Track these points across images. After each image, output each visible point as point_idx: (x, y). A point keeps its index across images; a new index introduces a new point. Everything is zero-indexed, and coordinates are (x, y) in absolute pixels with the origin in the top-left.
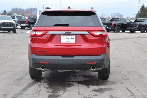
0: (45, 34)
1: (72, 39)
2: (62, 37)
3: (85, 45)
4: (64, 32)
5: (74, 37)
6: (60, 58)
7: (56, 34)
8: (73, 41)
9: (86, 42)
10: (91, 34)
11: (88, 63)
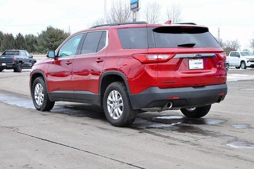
0: (172, 58)
1: (200, 63)
2: (190, 61)
3: (214, 71)
5: (202, 61)
6: (191, 89)
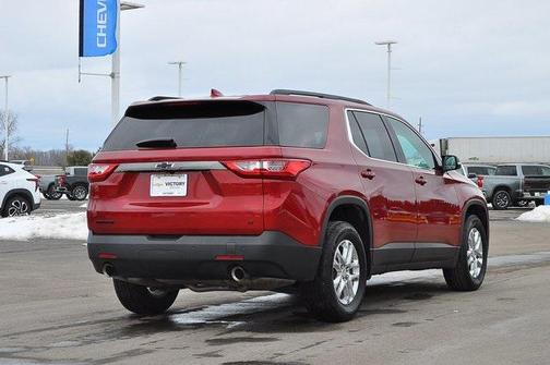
0: (112, 171)
1: (180, 184)
2: (154, 179)
3: (214, 204)
4: (154, 166)
5: (184, 178)
6: (143, 240)
7: (139, 172)
8: (181, 191)
9: (216, 193)
10: (229, 169)
11: (218, 258)
